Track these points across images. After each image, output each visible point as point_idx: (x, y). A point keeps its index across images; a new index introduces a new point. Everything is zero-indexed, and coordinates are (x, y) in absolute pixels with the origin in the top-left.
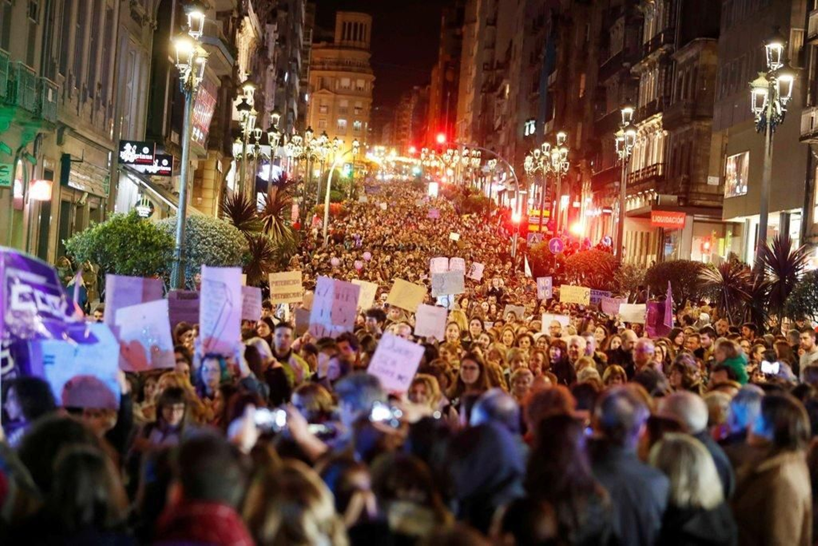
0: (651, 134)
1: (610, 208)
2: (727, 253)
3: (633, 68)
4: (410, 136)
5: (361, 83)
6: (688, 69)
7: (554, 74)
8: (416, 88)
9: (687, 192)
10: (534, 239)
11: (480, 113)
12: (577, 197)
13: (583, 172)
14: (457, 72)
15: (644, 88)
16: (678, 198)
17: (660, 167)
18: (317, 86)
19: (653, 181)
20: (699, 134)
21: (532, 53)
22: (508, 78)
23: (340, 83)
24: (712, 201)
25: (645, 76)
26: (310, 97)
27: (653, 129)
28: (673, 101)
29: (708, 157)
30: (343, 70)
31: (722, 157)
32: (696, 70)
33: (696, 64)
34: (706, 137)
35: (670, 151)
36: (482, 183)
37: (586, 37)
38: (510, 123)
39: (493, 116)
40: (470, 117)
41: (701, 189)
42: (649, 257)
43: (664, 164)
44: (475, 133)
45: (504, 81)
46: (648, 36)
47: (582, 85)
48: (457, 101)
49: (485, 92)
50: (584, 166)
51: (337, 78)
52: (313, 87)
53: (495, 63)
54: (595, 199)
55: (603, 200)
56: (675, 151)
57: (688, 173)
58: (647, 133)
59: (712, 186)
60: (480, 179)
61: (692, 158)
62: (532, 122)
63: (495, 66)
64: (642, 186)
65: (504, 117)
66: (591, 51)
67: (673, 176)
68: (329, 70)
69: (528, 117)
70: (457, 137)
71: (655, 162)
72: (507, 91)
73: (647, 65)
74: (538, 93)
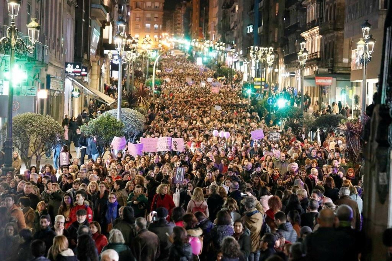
0: (314, 36)
1: (294, 73)
2: (353, 95)
3: (303, 2)
4: (182, 28)
5: (157, 4)
6: (331, 4)
7: (262, 2)
8: (184, 2)
9: (333, 67)
10: (259, 96)
11: (222, 19)
12: (277, 66)
13: (280, 54)
15: (309, 12)
16: (329, 70)
17: (319, 53)
19: (316, 61)
20: (338, 38)
22: (237, 2)
23: (146, 5)
24: (345, 70)
25: (309, 7)
26: (131, 13)
27: (314, 34)
28: (324, 21)
29: (343, 49)
31: (350, 48)
32: (335, 6)
33: (335, 2)
34: (341, 39)
35: (323, 46)
36: (224, 56)
38: (239, 26)
39: (230, 21)
40: (216, 20)
41: (340, 65)
42: (315, 98)
43: (321, 52)
44: (219, 29)
45: (235, 4)
47: (277, 9)
48: (208, 11)
49: (224, 8)
50: (280, 51)
51: (144, 2)
52: (132, 7)
54: (286, 68)
55: (290, 69)
56: (326, 46)
57: (333, 57)
58: (311, 36)
59: (345, 63)
60: (223, 54)
61: (335, 50)
62: (251, 27)
64: (310, 62)
65: (235, 22)
67: (325, 59)
69: (248, 23)
70: (210, 31)
71: (316, 51)
72: (237, 9)
73: (310, 1)
74: (253, 11)
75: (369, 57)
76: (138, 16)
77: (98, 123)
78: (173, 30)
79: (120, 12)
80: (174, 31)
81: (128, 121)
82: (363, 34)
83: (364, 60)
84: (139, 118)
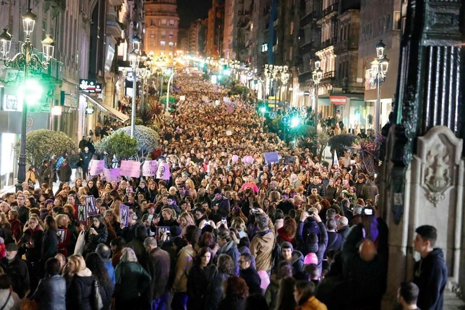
0: (328, 56)
1: (308, 92)
2: (367, 115)
3: (318, 22)
4: (197, 46)
5: (172, 22)
6: (345, 24)
7: (277, 21)
8: (199, 20)
9: (347, 86)
10: (273, 115)
11: (236, 37)
12: (291, 85)
13: (294, 73)
14: (223, 13)
15: (324, 32)
16: (343, 89)
17: (333, 73)
18: (149, 24)
19: (330, 80)
20: (352, 57)
21: (264, 9)
22: (252, 20)
23: (161, 22)
24: (359, 90)
25: (324, 26)
26: (146, 30)
27: (329, 53)
28: (338, 41)
29: (357, 69)
30: (162, 15)
31: (364, 68)
32: (349, 25)
33: (349, 22)
34: (355, 59)
35: (338, 65)
36: (239, 75)
37: (293, 4)
38: (254, 44)
39: (245, 39)
40: (231, 39)
41: (354, 85)
43: (335, 71)
44: (234, 47)
45: (250, 23)
46: (325, 7)
47: (292, 28)
48: (223, 29)
49: (239, 26)
50: (294, 70)
51: (159, 19)
52: (147, 25)
53: (244, 11)
54: (300, 87)
55: (304, 87)
56: (340, 65)
57: (347, 76)
58: (326, 55)
59: (359, 83)
60: (238, 72)
61: (349, 70)
62: (266, 45)
63: (244, 13)
64: (324, 82)
65: (250, 41)
66: (296, 11)
67: (339, 78)
68: (155, 15)
69: (263, 42)
70: (224, 49)
71: (330, 71)
72: (252, 27)
73: (325, 20)
74: (268, 30)
75: (383, 77)
76: (153, 33)
77: (111, 140)
78: (188, 47)
79: (135, 29)
80: (189, 49)
81: (142, 138)
82: (378, 54)
83: (378, 80)
84: (153, 136)
